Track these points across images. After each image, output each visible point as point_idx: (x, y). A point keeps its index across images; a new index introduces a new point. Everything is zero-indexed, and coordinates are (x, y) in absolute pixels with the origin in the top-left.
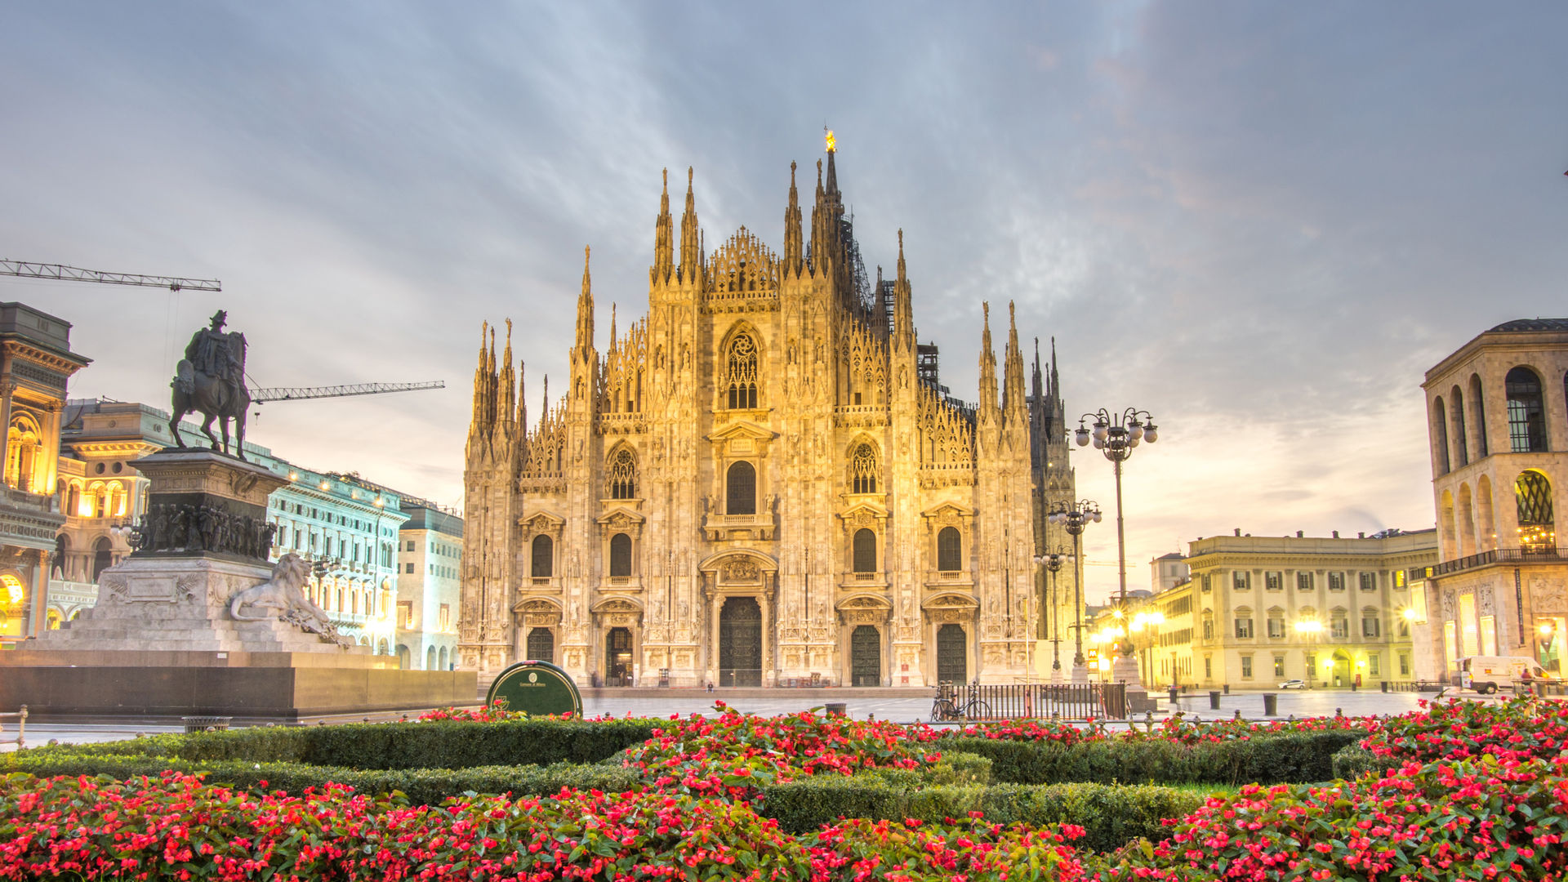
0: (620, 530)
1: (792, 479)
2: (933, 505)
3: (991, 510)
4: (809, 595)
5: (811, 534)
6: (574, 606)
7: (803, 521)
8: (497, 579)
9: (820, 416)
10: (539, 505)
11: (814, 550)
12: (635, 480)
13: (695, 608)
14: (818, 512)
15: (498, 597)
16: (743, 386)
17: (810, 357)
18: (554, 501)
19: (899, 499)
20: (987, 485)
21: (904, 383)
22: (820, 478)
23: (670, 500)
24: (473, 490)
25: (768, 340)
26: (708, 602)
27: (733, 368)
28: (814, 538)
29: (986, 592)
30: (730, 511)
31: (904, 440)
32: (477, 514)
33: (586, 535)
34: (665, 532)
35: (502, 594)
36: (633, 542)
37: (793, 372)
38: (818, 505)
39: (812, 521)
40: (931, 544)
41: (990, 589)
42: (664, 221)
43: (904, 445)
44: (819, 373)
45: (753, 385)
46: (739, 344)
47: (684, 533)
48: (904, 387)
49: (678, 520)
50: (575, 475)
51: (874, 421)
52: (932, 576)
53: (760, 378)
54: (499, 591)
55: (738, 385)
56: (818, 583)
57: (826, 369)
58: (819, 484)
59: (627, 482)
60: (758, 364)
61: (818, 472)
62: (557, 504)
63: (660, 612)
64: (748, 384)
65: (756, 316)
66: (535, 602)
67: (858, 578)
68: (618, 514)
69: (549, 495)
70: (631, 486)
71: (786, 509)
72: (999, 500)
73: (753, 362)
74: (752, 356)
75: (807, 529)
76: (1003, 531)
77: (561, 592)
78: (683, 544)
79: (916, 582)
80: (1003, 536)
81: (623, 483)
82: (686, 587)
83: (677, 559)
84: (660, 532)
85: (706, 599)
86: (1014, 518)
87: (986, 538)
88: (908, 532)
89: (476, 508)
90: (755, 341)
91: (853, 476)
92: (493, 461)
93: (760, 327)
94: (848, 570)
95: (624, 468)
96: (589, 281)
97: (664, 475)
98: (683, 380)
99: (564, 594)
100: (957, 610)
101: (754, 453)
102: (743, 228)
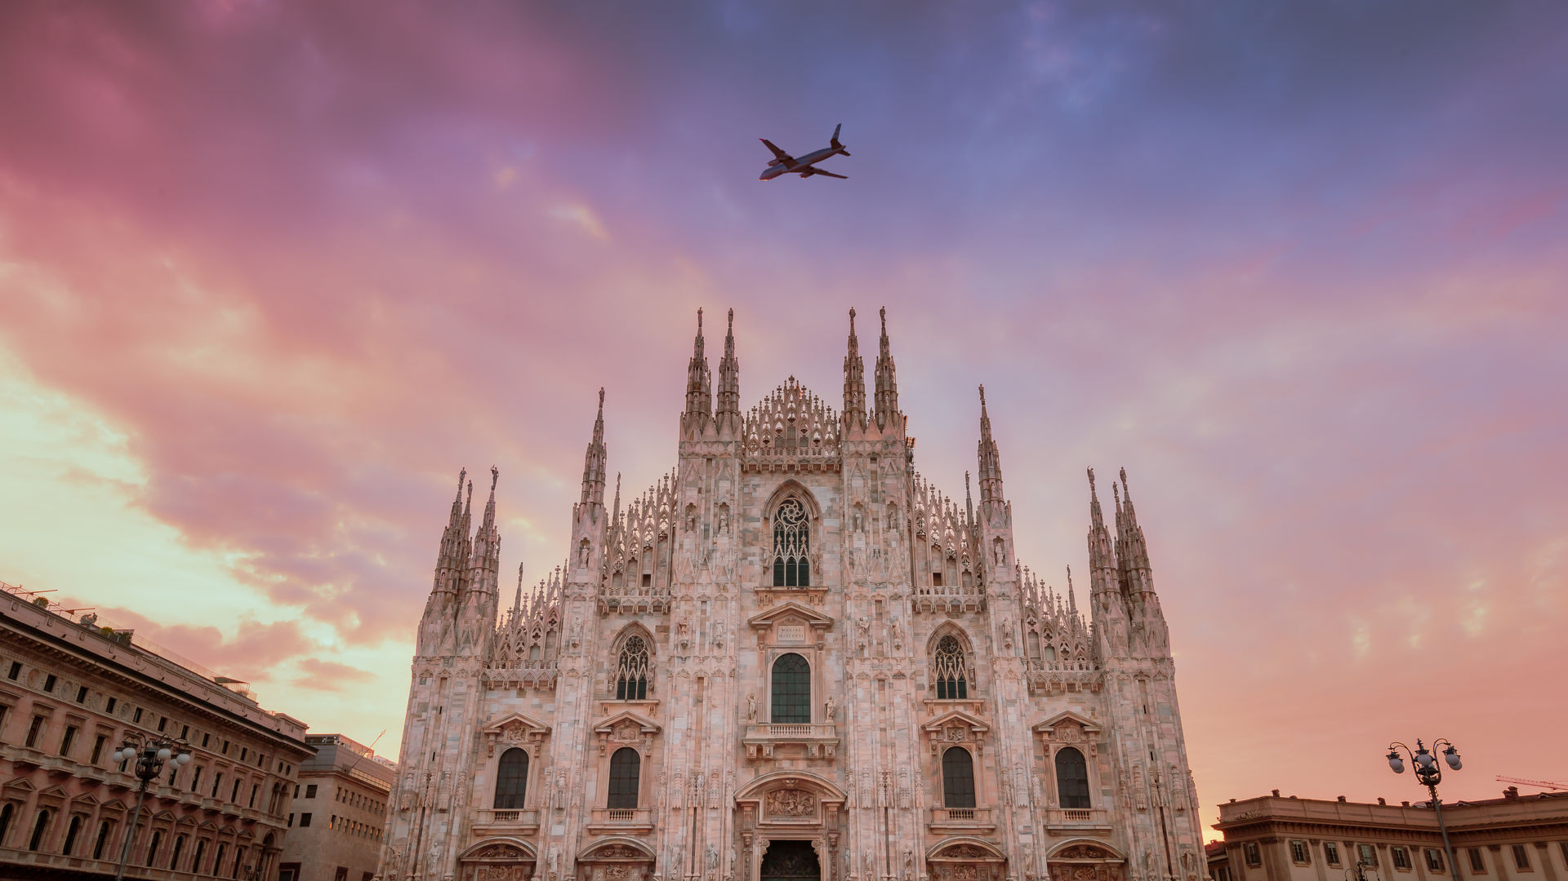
0: (626, 742)
1: (863, 676)
2: (1046, 718)
3: (1129, 725)
4: (891, 838)
5: (889, 751)
6: (554, 852)
7: (878, 733)
8: (443, 811)
9: (897, 597)
10: (513, 706)
11: (893, 773)
12: (649, 675)
13: (730, 855)
14: (898, 721)
15: (442, 837)
16: (791, 560)
17: (882, 525)
18: (536, 701)
19: (1005, 707)
20: (1121, 690)
21: (1000, 557)
22: (900, 676)
23: (699, 701)
24: (423, 682)
25: (824, 505)
26: (746, 847)
27: (779, 539)
28: (894, 756)
29: (1136, 840)
30: (776, 718)
31: (1008, 629)
32: (424, 715)
33: (580, 748)
34: (691, 744)
35: (448, 833)
36: (642, 758)
37: (859, 541)
38: (898, 712)
39: (891, 734)
40: (1047, 770)
41: (1140, 835)
42: (698, 364)
43: (1007, 635)
44: (894, 544)
45: (804, 560)
46: (787, 510)
47: (716, 746)
48: (1000, 564)
49: (709, 729)
50: (570, 664)
51: (963, 606)
52: (1053, 816)
53: (813, 550)
54: (444, 829)
55: (785, 559)
56: (901, 821)
57: (902, 539)
58: (899, 684)
59: (637, 678)
60: (811, 535)
61: (897, 668)
62: (540, 706)
63: (680, 862)
64: (798, 558)
65: (809, 478)
66: (496, 847)
67: (953, 815)
68: (623, 721)
69: (530, 692)
70: (643, 681)
71: (855, 717)
72: (1136, 711)
73: (805, 532)
74: (804, 525)
75: (884, 745)
76: (1148, 755)
77: (536, 830)
78: (715, 763)
79: (1038, 823)
80: (1148, 760)
81: (632, 678)
82: (717, 824)
83: (706, 784)
84: (683, 745)
85: (744, 841)
86: (1161, 736)
87: (1126, 762)
88: (1021, 751)
89: (424, 707)
90: (807, 508)
91: (936, 676)
92: (457, 644)
93: (814, 490)
94: (938, 805)
95: (634, 658)
96: (602, 428)
97: (692, 667)
98: (719, 547)
99: (541, 834)
100: (1092, 866)
101: (808, 643)
102: (792, 379)
